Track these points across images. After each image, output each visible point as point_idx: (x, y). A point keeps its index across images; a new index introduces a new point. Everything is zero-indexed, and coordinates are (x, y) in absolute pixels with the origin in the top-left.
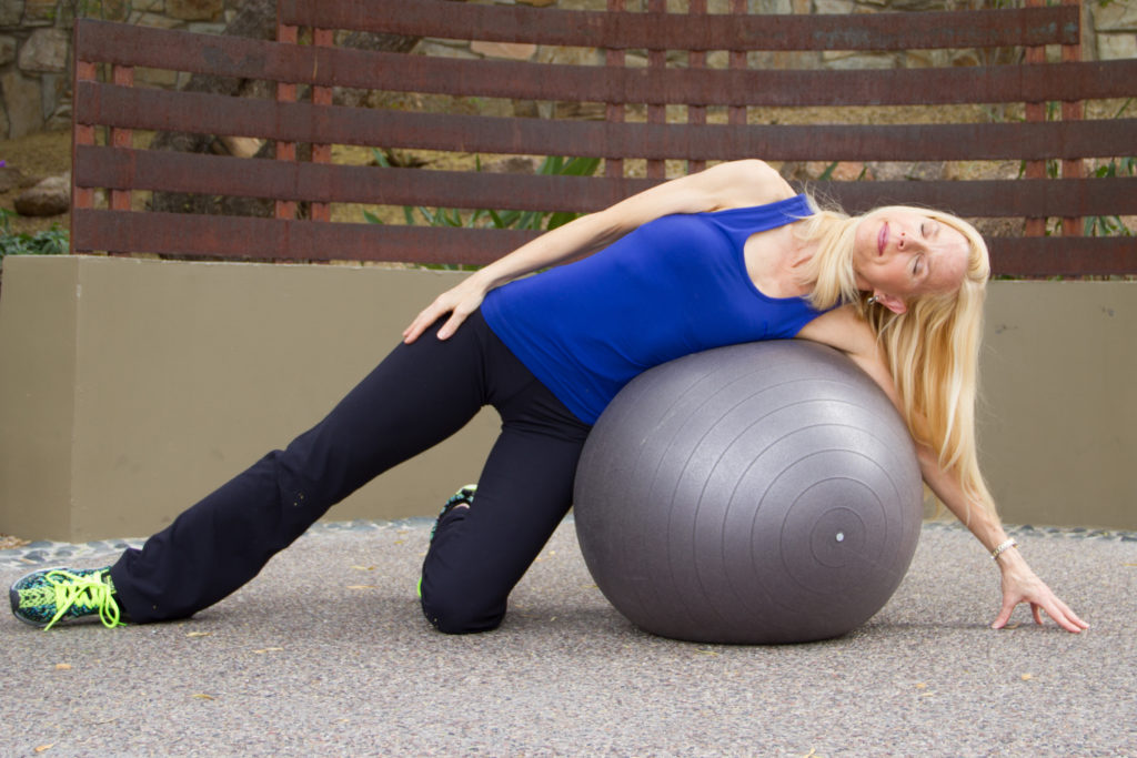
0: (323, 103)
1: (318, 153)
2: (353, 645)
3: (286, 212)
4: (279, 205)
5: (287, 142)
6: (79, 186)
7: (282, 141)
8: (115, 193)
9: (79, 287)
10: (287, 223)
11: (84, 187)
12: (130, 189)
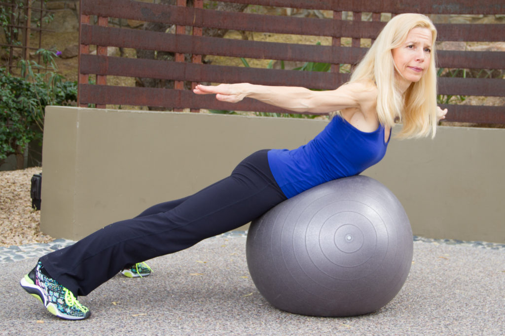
0: (198, 35)
1: (195, 59)
2: (180, 313)
3: (179, 86)
4: (176, 83)
5: (181, 53)
6: (81, 73)
7: (178, 53)
8: (98, 76)
9: (78, 123)
10: (180, 92)
11: (84, 73)
12: (106, 75)
